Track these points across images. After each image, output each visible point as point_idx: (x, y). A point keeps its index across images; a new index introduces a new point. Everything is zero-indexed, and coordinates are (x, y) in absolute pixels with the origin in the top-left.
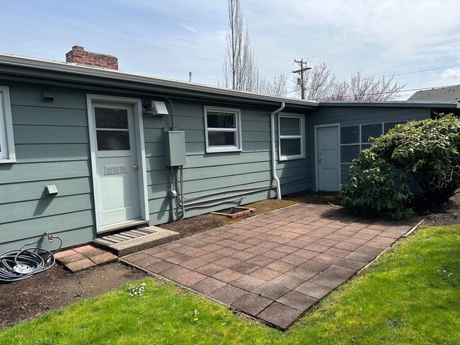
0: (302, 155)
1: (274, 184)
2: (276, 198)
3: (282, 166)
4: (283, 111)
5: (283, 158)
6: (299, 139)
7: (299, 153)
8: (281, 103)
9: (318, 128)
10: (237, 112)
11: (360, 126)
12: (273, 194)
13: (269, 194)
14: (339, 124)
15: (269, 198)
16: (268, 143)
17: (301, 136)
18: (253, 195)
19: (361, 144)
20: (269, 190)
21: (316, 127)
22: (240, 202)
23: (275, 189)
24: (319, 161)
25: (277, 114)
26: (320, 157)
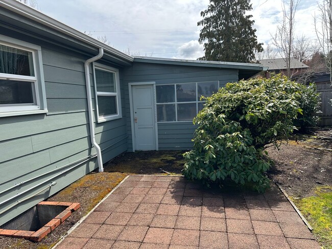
0: (119, 115)
1: (94, 153)
2: (96, 170)
3: (101, 129)
4: (98, 61)
5: (102, 119)
6: (114, 97)
7: (115, 112)
8: (98, 49)
9: (132, 86)
10: (36, 51)
11: (175, 85)
12: (92, 166)
13: (88, 168)
14: (154, 83)
15: (88, 173)
16: (84, 101)
17: (117, 94)
18: (68, 175)
19: (176, 103)
20: (87, 163)
21: (130, 84)
22: (48, 192)
23: (95, 159)
24: (135, 120)
25: (92, 64)
26: (136, 115)
